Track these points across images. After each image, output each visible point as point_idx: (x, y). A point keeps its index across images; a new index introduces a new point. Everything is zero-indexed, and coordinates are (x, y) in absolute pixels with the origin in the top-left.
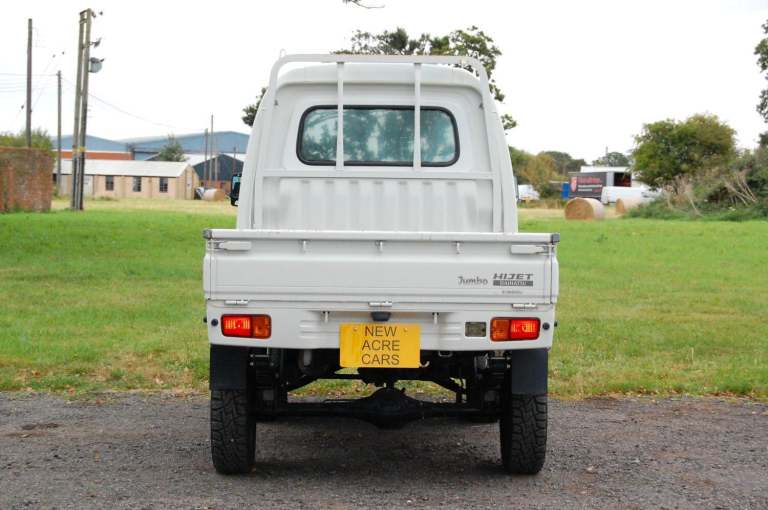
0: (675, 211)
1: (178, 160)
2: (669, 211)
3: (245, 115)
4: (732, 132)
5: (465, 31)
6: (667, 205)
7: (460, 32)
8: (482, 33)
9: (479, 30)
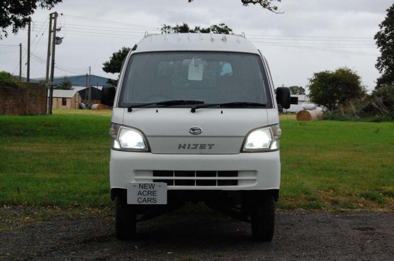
0: (346, 117)
1: (69, 89)
2: (343, 117)
3: (104, 66)
4: (358, 77)
5: (218, 26)
6: (342, 114)
7: (216, 26)
8: (227, 27)
9: (225, 25)
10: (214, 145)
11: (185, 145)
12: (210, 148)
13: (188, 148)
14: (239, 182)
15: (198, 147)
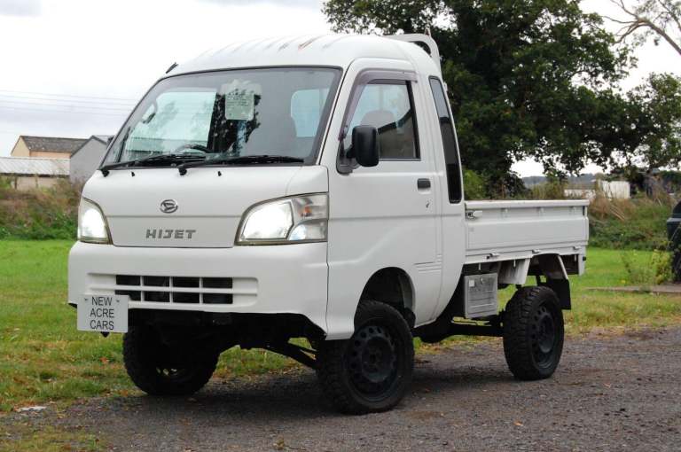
10: (194, 231)
11: (155, 231)
12: (190, 237)
13: (160, 237)
14: (234, 299)
15: (173, 235)
